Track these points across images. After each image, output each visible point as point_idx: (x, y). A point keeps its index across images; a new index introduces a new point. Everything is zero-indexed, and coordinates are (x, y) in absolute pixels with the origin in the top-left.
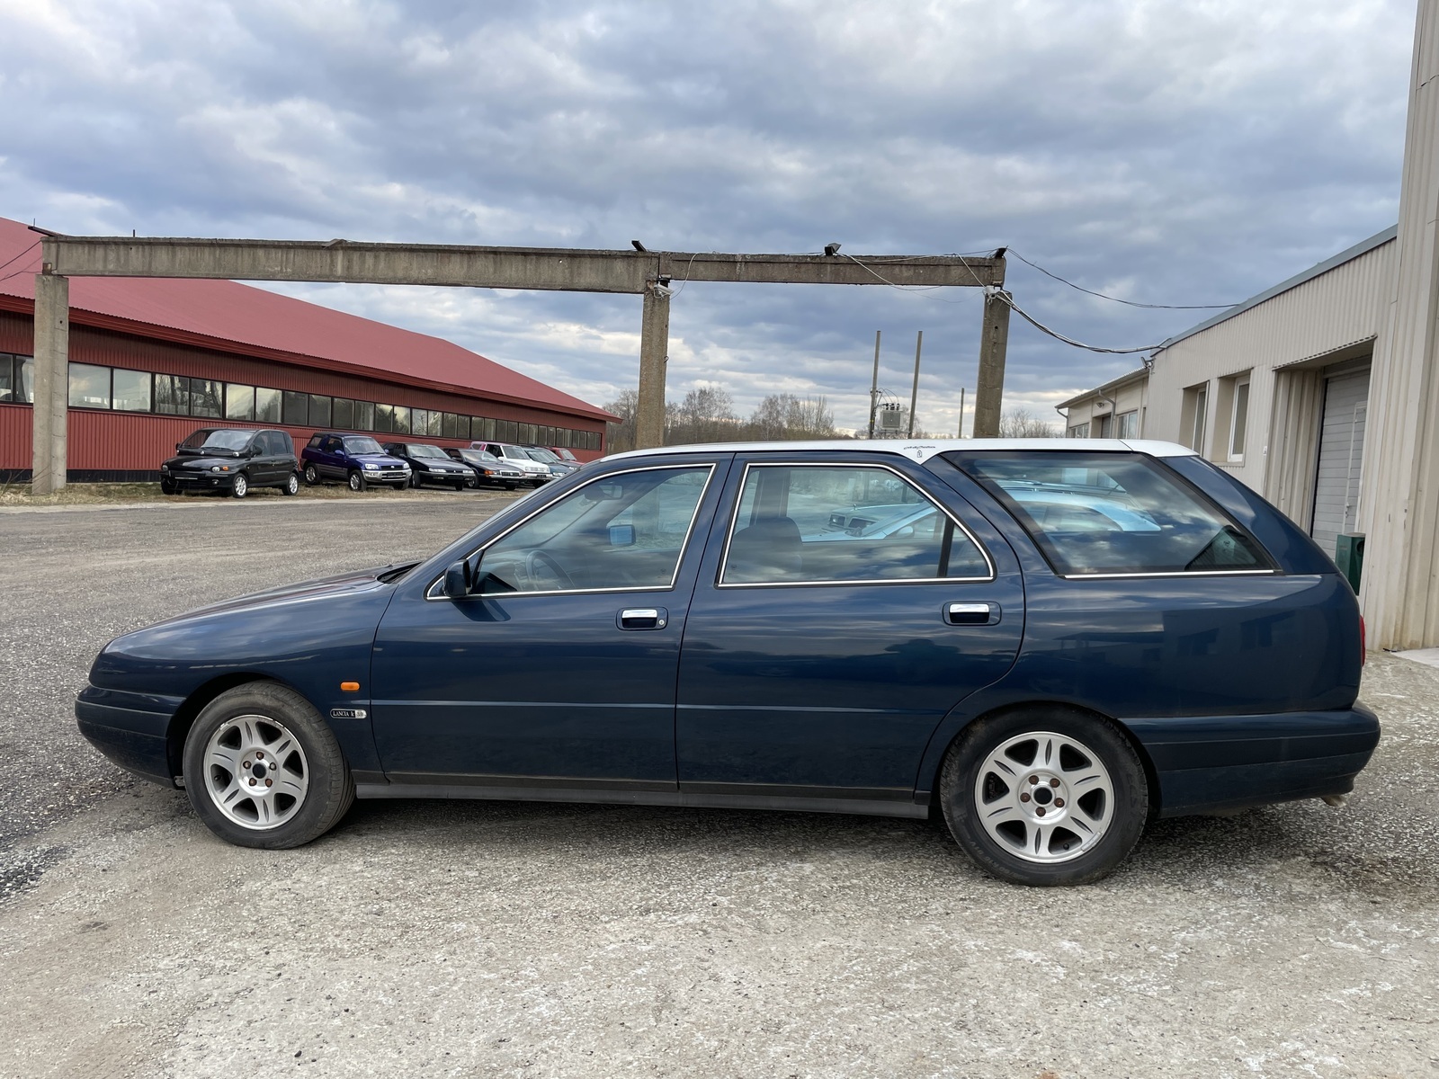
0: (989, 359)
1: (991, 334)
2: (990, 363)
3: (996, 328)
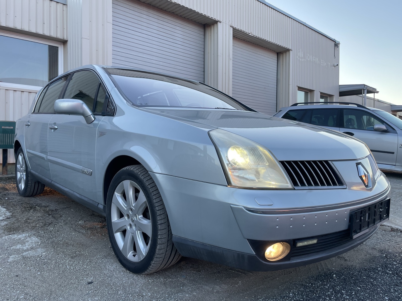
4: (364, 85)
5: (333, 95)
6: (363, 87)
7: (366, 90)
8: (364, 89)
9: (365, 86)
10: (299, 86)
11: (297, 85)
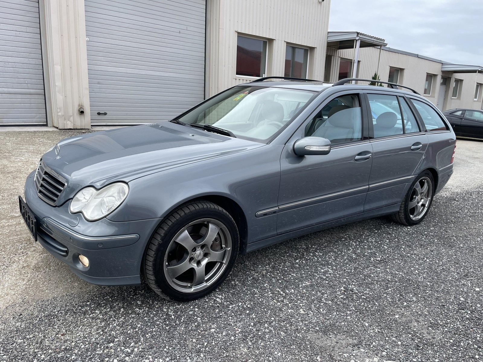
4: (358, 33)
5: (314, 48)
6: (354, 36)
7: (359, 41)
8: (357, 39)
9: (359, 35)
10: (239, 31)
11: (236, 30)
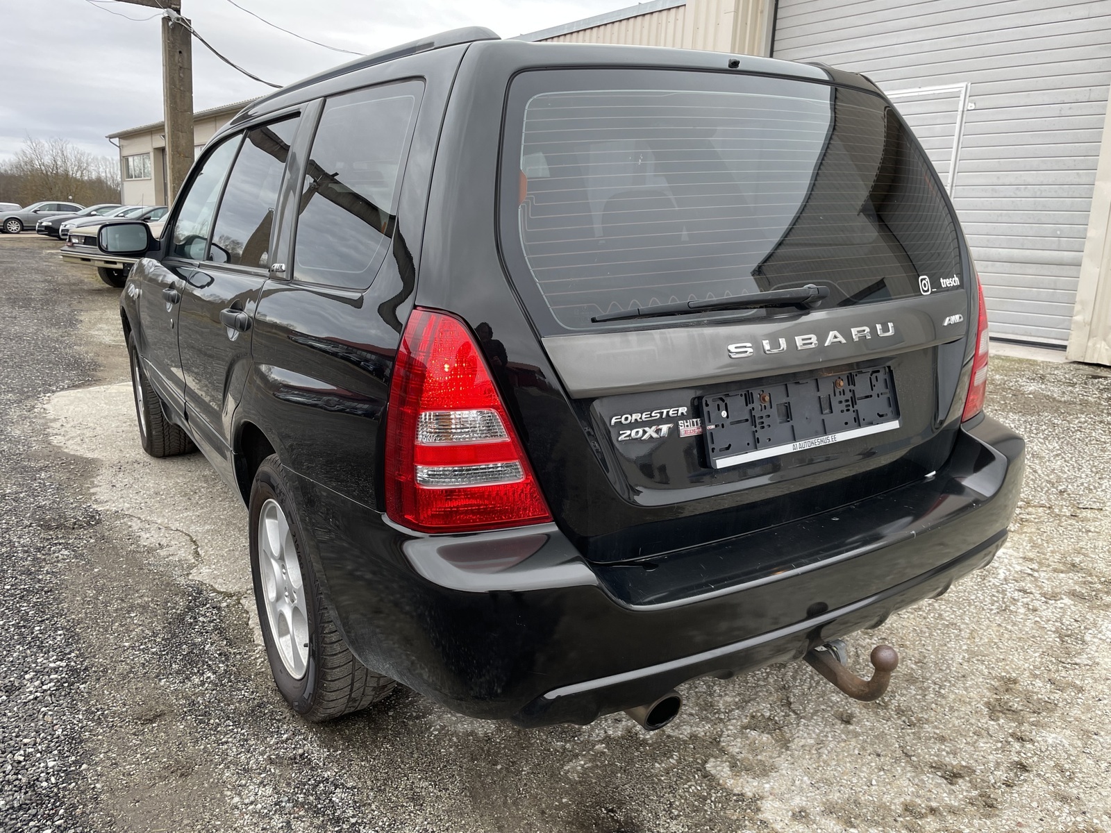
0: (177, 82)
1: (177, 58)
2: (178, 86)
3: (180, 52)
